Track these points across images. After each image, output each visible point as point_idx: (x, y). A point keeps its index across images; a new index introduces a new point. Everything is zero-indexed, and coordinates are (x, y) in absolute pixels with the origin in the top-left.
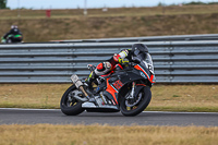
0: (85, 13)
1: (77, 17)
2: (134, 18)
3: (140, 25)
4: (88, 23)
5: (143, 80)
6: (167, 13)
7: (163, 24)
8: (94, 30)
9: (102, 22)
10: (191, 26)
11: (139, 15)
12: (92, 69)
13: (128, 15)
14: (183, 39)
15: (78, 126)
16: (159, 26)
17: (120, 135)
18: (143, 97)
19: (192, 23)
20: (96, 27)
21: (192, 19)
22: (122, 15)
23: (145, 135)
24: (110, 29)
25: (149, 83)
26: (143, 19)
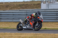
0: (4, 3)
1: (2, 4)
2: (17, 5)
3: (18, 7)
4: (5, 6)
5: (40, 21)
6: (26, 3)
7: (25, 6)
8: (6, 8)
9: (8, 6)
10: (32, 7)
11: (18, 4)
12: (25, 18)
13: (15, 4)
14: (30, 10)
15: (2, 33)
16: (24, 7)
17: (13, 35)
18: (40, 25)
19: (32, 6)
20: (7, 7)
21: (32, 5)
22: (14, 4)
23: (20, 35)
24: (10, 7)
25: (41, 22)
26: (19, 5)
